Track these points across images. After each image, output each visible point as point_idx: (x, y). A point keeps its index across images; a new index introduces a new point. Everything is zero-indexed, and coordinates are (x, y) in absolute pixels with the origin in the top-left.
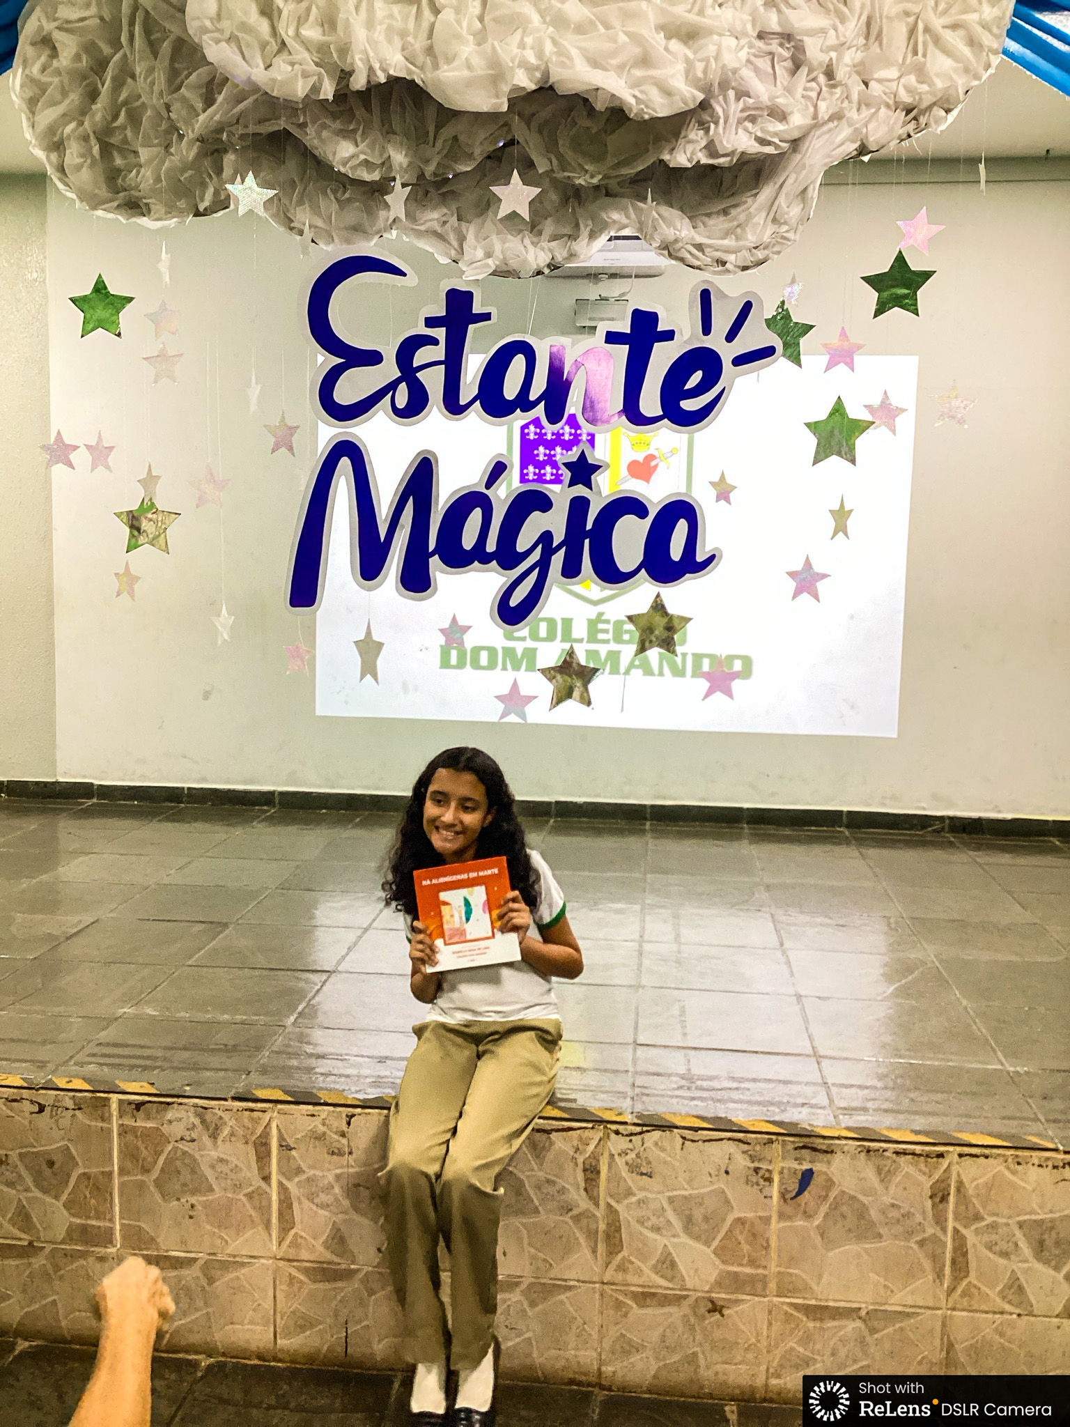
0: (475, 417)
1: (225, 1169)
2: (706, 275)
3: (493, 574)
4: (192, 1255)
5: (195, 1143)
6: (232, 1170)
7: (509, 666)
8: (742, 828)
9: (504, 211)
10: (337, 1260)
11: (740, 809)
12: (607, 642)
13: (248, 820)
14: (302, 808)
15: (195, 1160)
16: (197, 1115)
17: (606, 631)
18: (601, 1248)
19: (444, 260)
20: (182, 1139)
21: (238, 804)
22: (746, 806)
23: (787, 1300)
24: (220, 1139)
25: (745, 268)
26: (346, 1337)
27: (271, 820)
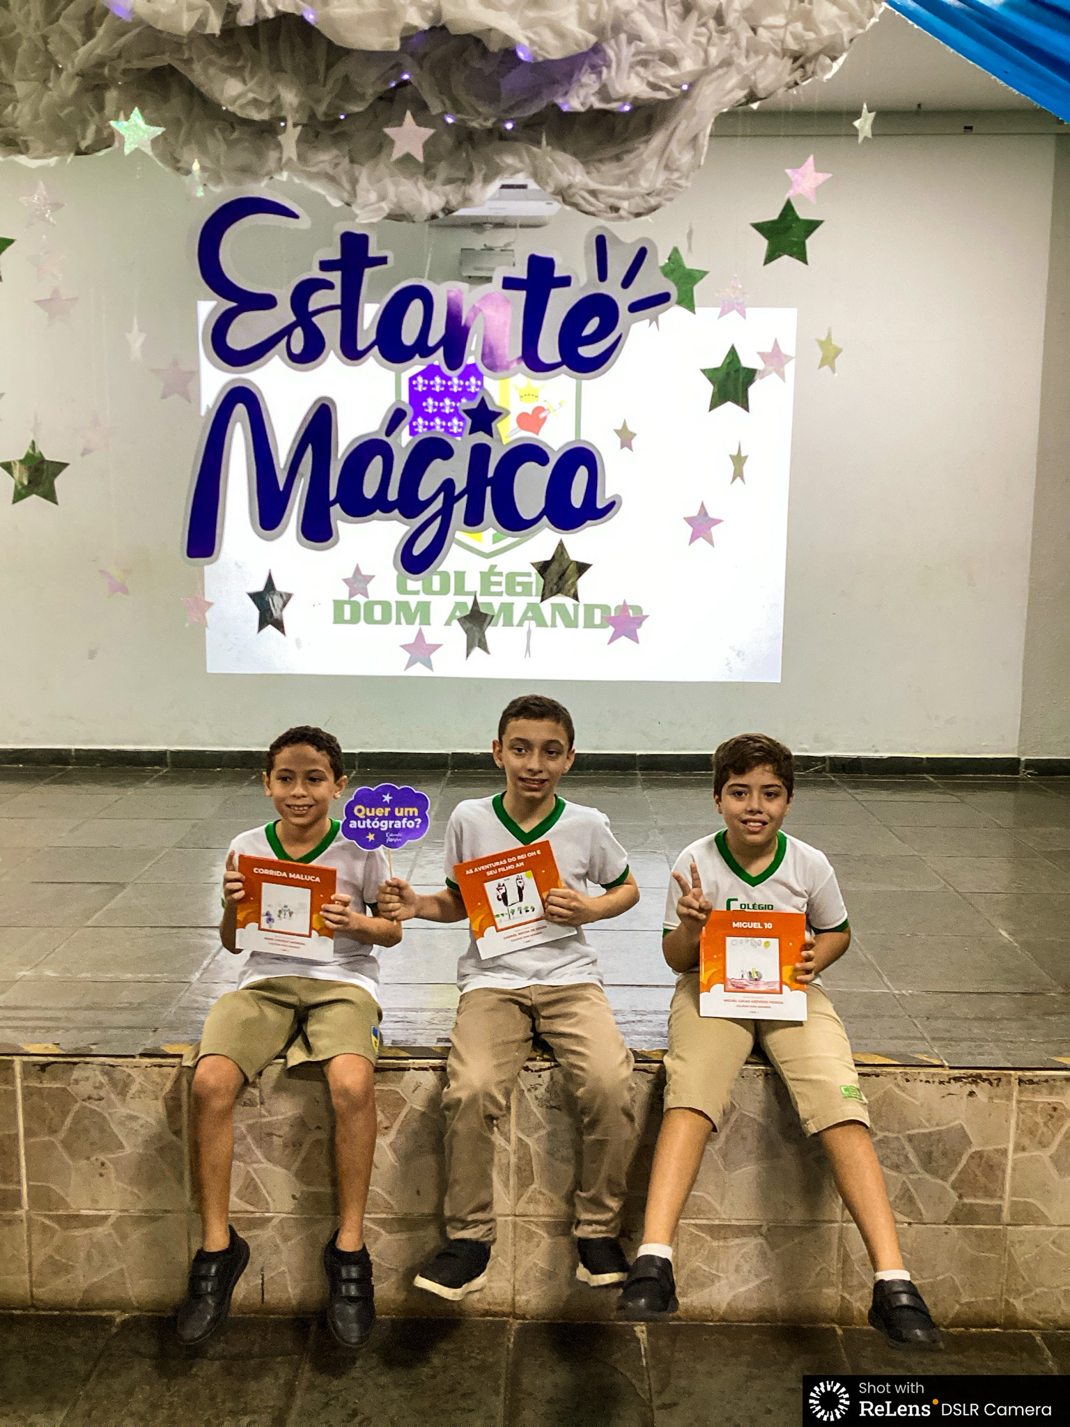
0: (373, 364)
1: (135, 1125)
2: (600, 222)
3: (395, 522)
4: (103, 1213)
5: (103, 1102)
6: (142, 1126)
7: (403, 620)
8: (636, 774)
9: (397, 154)
10: (251, 1209)
11: (634, 756)
12: (500, 594)
13: (140, 779)
14: (194, 767)
15: (104, 1118)
16: (105, 1073)
17: (499, 584)
18: (513, 1181)
19: (336, 203)
20: (90, 1098)
21: (128, 764)
22: (638, 753)
23: (693, 1222)
24: (129, 1095)
25: (638, 215)
26: (262, 1284)
27: (164, 780)
